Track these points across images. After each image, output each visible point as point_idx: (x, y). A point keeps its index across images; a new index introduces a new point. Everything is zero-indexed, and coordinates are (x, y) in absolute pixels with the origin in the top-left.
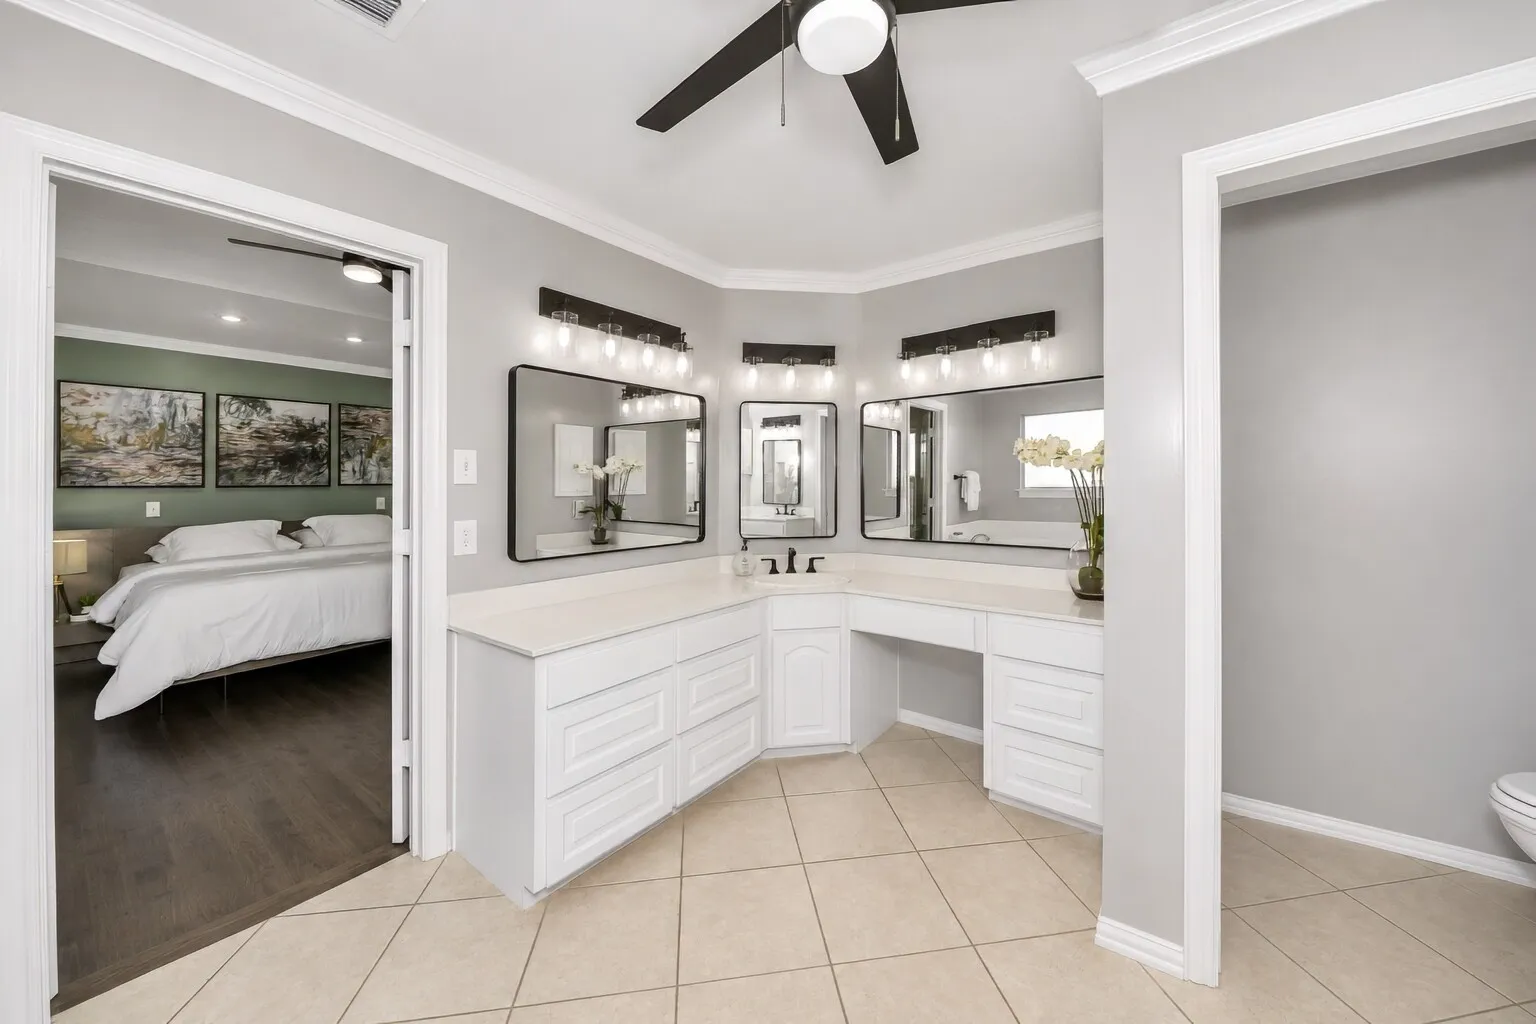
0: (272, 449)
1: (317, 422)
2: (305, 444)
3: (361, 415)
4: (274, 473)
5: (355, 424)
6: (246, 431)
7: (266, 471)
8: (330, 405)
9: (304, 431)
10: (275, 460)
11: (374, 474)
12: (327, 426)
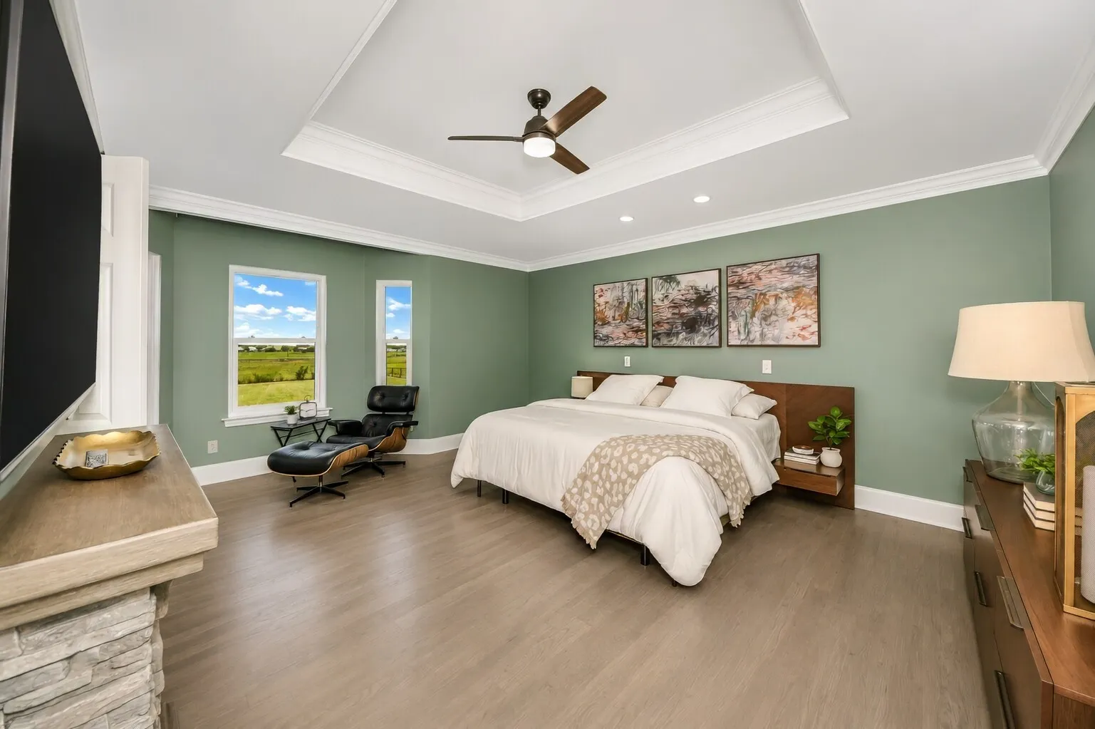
0: (682, 315)
1: (710, 288)
2: (701, 309)
3: (744, 273)
4: (681, 336)
5: (740, 284)
6: (666, 302)
7: (678, 333)
8: (720, 270)
9: (701, 299)
10: (683, 324)
11: (758, 335)
12: (717, 290)
